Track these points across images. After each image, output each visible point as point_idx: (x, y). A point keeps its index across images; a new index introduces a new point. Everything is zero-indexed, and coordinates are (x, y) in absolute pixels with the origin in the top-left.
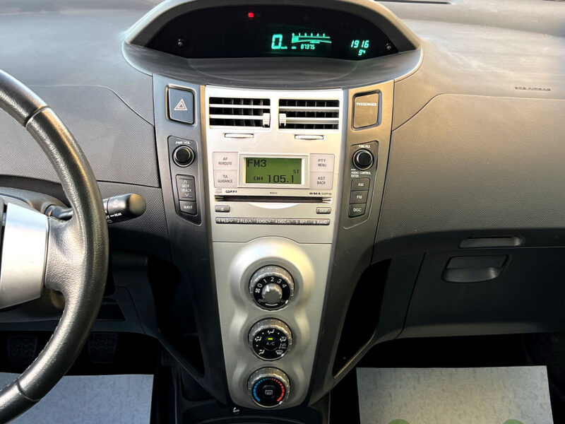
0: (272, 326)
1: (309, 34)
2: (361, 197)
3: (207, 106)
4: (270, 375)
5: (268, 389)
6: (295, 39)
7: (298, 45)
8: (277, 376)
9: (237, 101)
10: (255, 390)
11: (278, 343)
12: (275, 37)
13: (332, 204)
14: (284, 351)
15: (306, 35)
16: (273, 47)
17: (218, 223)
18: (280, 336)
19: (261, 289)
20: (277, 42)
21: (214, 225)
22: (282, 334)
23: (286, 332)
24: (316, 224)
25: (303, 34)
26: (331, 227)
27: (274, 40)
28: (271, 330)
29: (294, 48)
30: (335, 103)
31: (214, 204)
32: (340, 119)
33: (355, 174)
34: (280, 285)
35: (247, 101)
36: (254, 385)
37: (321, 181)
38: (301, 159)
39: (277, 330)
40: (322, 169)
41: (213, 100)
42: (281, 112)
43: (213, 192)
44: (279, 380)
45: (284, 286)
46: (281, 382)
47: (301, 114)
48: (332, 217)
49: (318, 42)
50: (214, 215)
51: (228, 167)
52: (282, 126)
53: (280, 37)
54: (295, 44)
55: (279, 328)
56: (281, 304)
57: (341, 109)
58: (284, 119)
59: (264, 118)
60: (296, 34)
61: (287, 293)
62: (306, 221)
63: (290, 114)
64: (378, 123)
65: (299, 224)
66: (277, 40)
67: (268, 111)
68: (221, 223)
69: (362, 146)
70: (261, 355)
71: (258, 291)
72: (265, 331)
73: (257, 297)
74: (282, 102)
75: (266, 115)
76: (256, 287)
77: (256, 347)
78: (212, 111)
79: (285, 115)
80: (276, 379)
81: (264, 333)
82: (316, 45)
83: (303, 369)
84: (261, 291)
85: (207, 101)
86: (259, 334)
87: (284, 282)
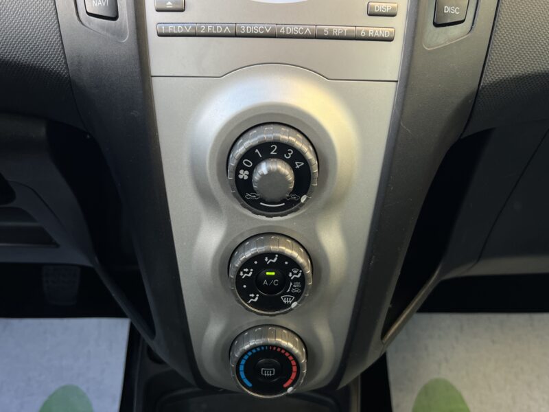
0: (274, 248)
4: (271, 340)
5: (267, 365)
8: (284, 343)
10: (242, 368)
14: (297, 297)
18: (289, 269)
19: (251, 171)
22: (293, 263)
23: (301, 260)
24: (367, 39)
28: (271, 255)
34: (291, 163)
36: (242, 357)
39: (283, 257)
44: (287, 350)
45: (298, 165)
46: (291, 354)
48: (399, 24)
50: (153, 20)
55: (288, 251)
56: (289, 204)
61: (302, 180)
62: (345, 31)
65: (330, 36)
68: (167, 35)
70: (253, 304)
71: (244, 175)
72: (259, 257)
73: (244, 190)
76: (240, 166)
77: (243, 288)
80: (282, 348)
81: (257, 262)
84: (250, 176)
86: (248, 263)
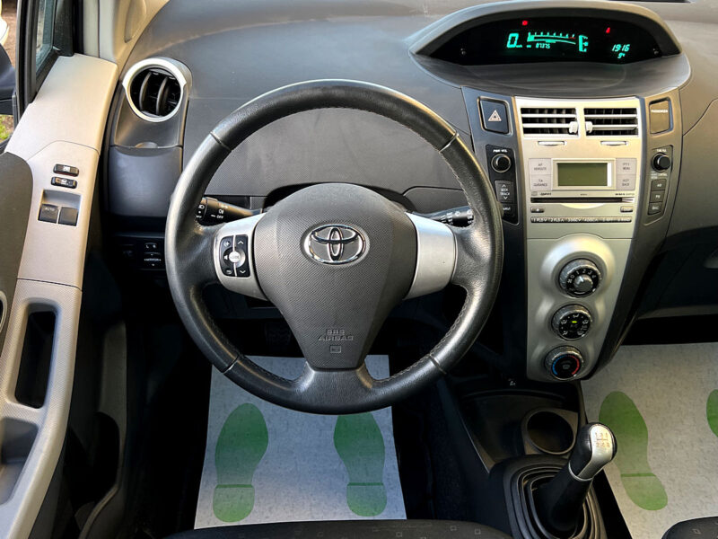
0: (578, 311)
1: (545, 34)
2: (659, 196)
3: (519, 116)
4: (569, 352)
5: (566, 364)
6: (531, 38)
7: (533, 44)
9: (541, 111)
10: (554, 366)
11: (580, 324)
12: (511, 35)
13: (634, 204)
14: (585, 332)
15: (542, 35)
16: (509, 46)
17: (533, 222)
18: (583, 320)
19: (573, 279)
20: (512, 42)
21: (530, 226)
22: (585, 317)
23: (589, 316)
24: (621, 222)
25: (539, 34)
26: (632, 225)
27: (510, 39)
28: (576, 314)
29: (529, 46)
30: (633, 111)
31: (529, 205)
32: (639, 126)
33: (654, 175)
34: (591, 276)
35: (550, 111)
36: (554, 361)
37: (625, 184)
38: (606, 164)
39: (581, 314)
40: (625, 172)
41: (524, 111)
42: (587, 120)
43: (528, 196)
44: (574, 355)
45: (594, 276)
46: (577, 358)
47: (608, 121)
48: (633, 216)
49: (554, 41)
50: (529, 216)
51: (544, 172)
52: (588, 134)
53: (516, 36)
54: (530, 43)
55: (583, 312)
56: (589, 293)
57: (639, 116)
58: (590, 126)
59: (572, 126)
60: (532, 34)
62: (612, 219)
63: (595, 122)
64: (670, 129)
65: (606, 222)
66: (513, 38)
67: (573, 119)
68: (536, 222)
69: (660, 151)
70: (565, 336)
71: (570, 281)
72: (571, 315)
73: (570, 288)
74: (588, 111)
75: (572, 123)
76: (569, 278)
77: (562, 328)
78: (525, 120)
79: (590, 123)
81: (569, 317)
82: (551, 44)
83: (594, 347)
84: (573, 282)
85: (519, 112)
86: (565, 318)
87: (594, 273)
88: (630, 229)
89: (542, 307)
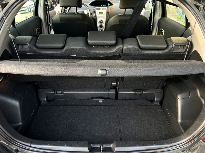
31: (97, 15)
32: (106, 9)
33: (107, 13)
38: (103, 12)
41: (97, 8)
48: (106, 16)
51: (98, 13)
59: (100, 9)
64: (109, 10)
73: (100, 23)
83: (104, 29)
87: (102, 21)
88: (106, 17)
89: (99, 25)
